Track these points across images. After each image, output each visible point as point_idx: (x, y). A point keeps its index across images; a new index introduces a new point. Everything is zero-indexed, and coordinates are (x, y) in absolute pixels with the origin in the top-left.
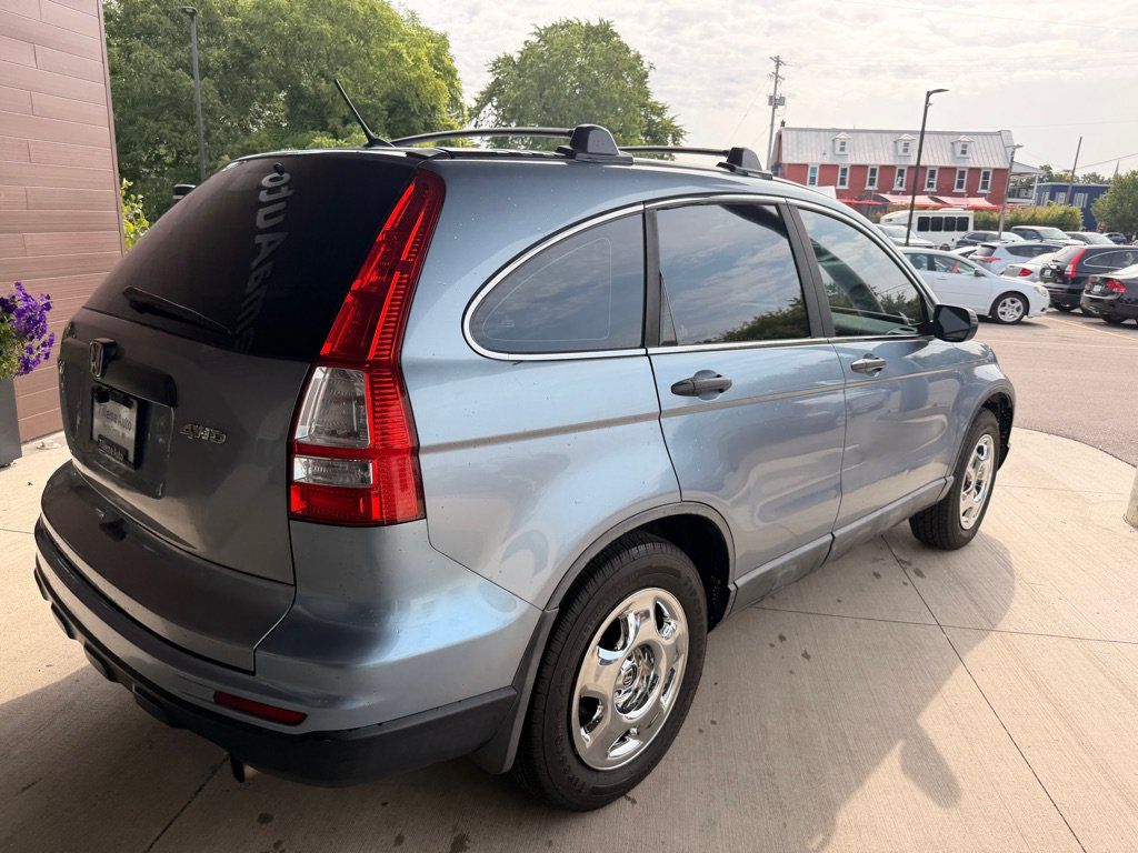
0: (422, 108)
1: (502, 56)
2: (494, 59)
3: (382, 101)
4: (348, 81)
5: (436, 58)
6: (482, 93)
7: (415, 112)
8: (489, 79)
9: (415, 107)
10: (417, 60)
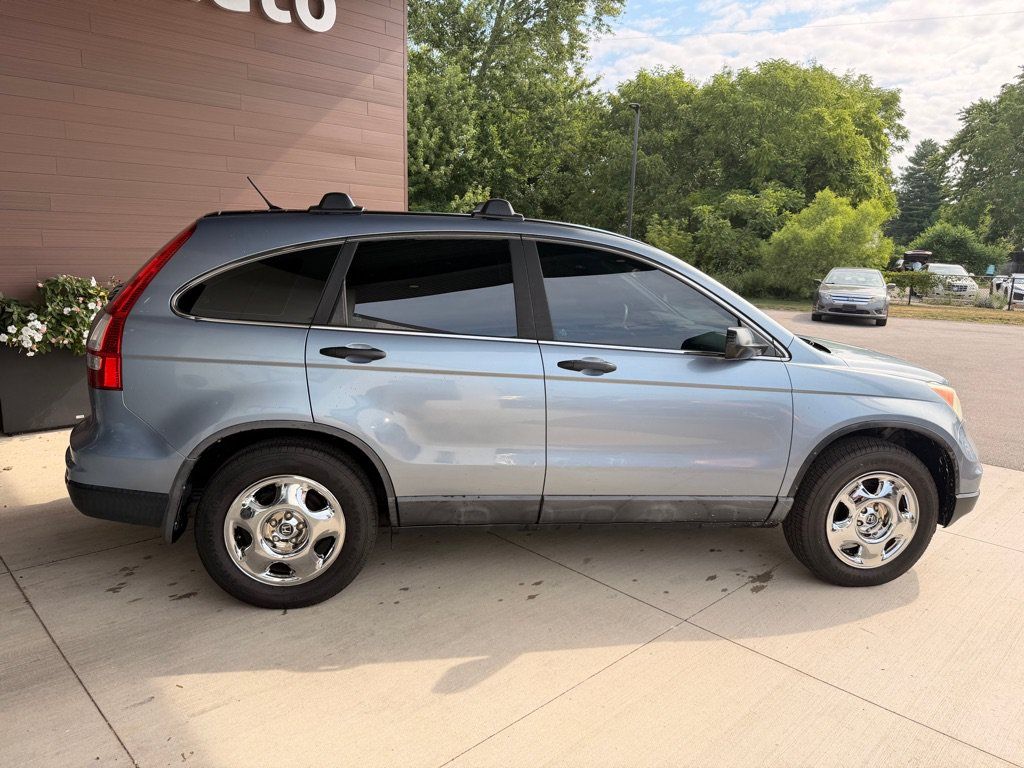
0: (839, 163)
1: (978, 103)
2: (968, 106)
3: (802, 159)
4: (772, 145)
5: (864, 116)
6: (951, 141)
7: (831, 167)
8: (961, 126)
9: (831, 162)
10: (841, 121)
